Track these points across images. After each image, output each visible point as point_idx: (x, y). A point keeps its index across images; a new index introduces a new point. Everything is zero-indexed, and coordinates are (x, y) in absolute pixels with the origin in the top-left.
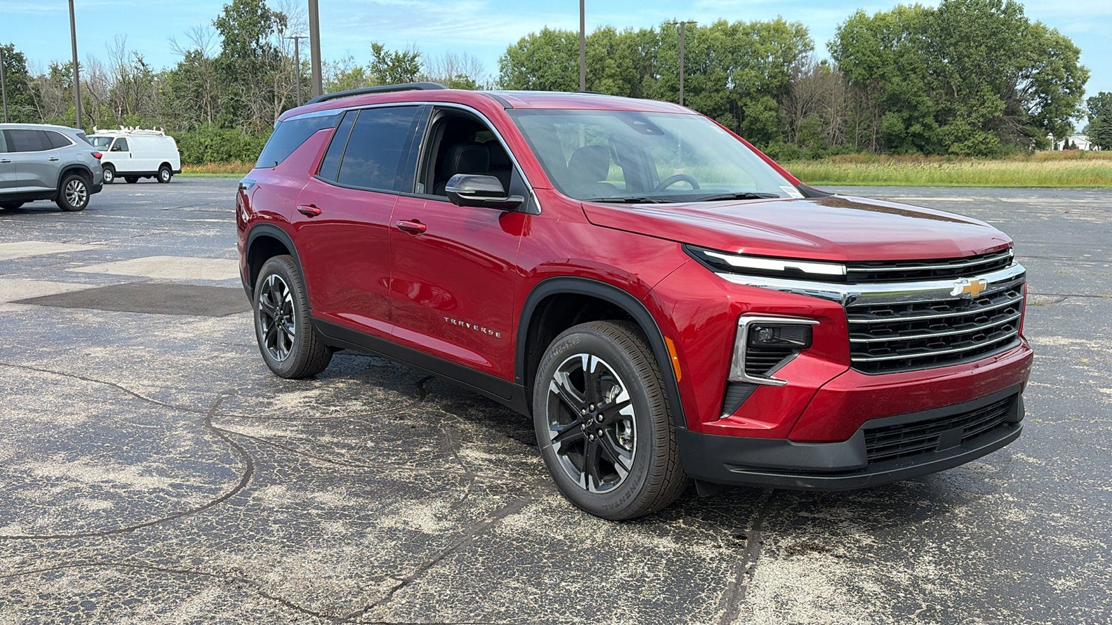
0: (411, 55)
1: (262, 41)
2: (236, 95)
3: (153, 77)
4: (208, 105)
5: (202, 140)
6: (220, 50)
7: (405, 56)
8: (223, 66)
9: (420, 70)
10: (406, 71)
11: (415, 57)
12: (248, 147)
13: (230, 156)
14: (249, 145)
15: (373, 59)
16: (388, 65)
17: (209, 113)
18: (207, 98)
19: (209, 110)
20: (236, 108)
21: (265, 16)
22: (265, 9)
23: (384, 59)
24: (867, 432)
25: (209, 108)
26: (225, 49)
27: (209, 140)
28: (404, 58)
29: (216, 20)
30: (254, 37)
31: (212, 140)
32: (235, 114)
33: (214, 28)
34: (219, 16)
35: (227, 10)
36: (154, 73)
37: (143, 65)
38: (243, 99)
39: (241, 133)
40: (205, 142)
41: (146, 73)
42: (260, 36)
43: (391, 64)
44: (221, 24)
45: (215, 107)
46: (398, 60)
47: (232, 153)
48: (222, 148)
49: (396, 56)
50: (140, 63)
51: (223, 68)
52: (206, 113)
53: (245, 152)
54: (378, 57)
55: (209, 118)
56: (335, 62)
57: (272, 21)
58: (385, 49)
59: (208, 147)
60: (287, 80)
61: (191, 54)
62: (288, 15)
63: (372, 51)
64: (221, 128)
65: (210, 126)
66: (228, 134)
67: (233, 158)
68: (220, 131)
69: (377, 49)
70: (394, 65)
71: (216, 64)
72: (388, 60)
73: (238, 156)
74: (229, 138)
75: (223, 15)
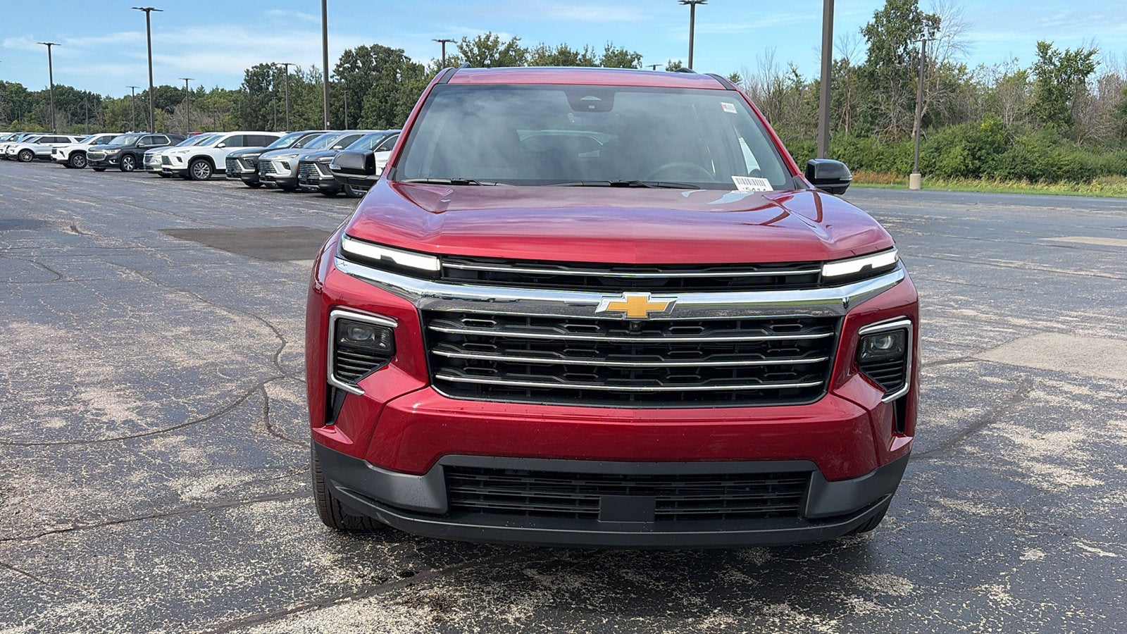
0: (1085, 52)
1: (910, 47)
2: (875, 103)
3: (804, 87)
4: (847, 114)
5: (836, 149)
6: (866, 58)
7: (1077, 54)
8: (865, 74)
9: (1095, 70)
10: (1078, 71)
11: (1090, 54)
12: (881, 157)
13: (862, 166)
14: (882, 155)
15: (1037, 59)
16: (1055, 65)
17: (847, 122)
18: (846, 108)
19: (847, 119)
20: (875, 116)
21: (917, 20)
22: (916, 12)
23: (1051, 58)
24: (447, 469)
25: (847, 117)
26: (870, 56)
27: (842, 149)
28: (1076, 57)
29: (864, 26)
30: (901, 43)
31: (845, 150)
32: (872, 123)
33: (861, 36)
34: (868, 23)
35: (877, 16)
36: (805, 83)
37: (796, 75)
38: (883, 108)
39: (876, 143)
40: (838, 151)
41: (799, 83)
42: (908, 41)
43: (1058, 63)
44: (870, 32)
45: (854, 117)
46: (1069, 60)
47: (863, 163)
48: (854, 158)
49: (1066, 54)
50: (793, 74)
51: (866, 76)
52: (844, 122)
53: (877, 162)
54: (1044, 57)
55: (846, 127)
56: (996, 65)
57: (924, 24)
58: (1054, 48)
59: (841, 156)
60: (933, 85)
61: (837, 63)
62: (941, 16)
63: (1038, 51)
64: (857, 137)
65: (846, 135)
66: (862, 143)
67: (864, 168)
68: (855, 140)
69: (1043, 48)
70: (1062, 65)
71: (859, 72)
72: (1056, 61)
73: (870, 166)
74: (862, 148)
75: (873, 21)
